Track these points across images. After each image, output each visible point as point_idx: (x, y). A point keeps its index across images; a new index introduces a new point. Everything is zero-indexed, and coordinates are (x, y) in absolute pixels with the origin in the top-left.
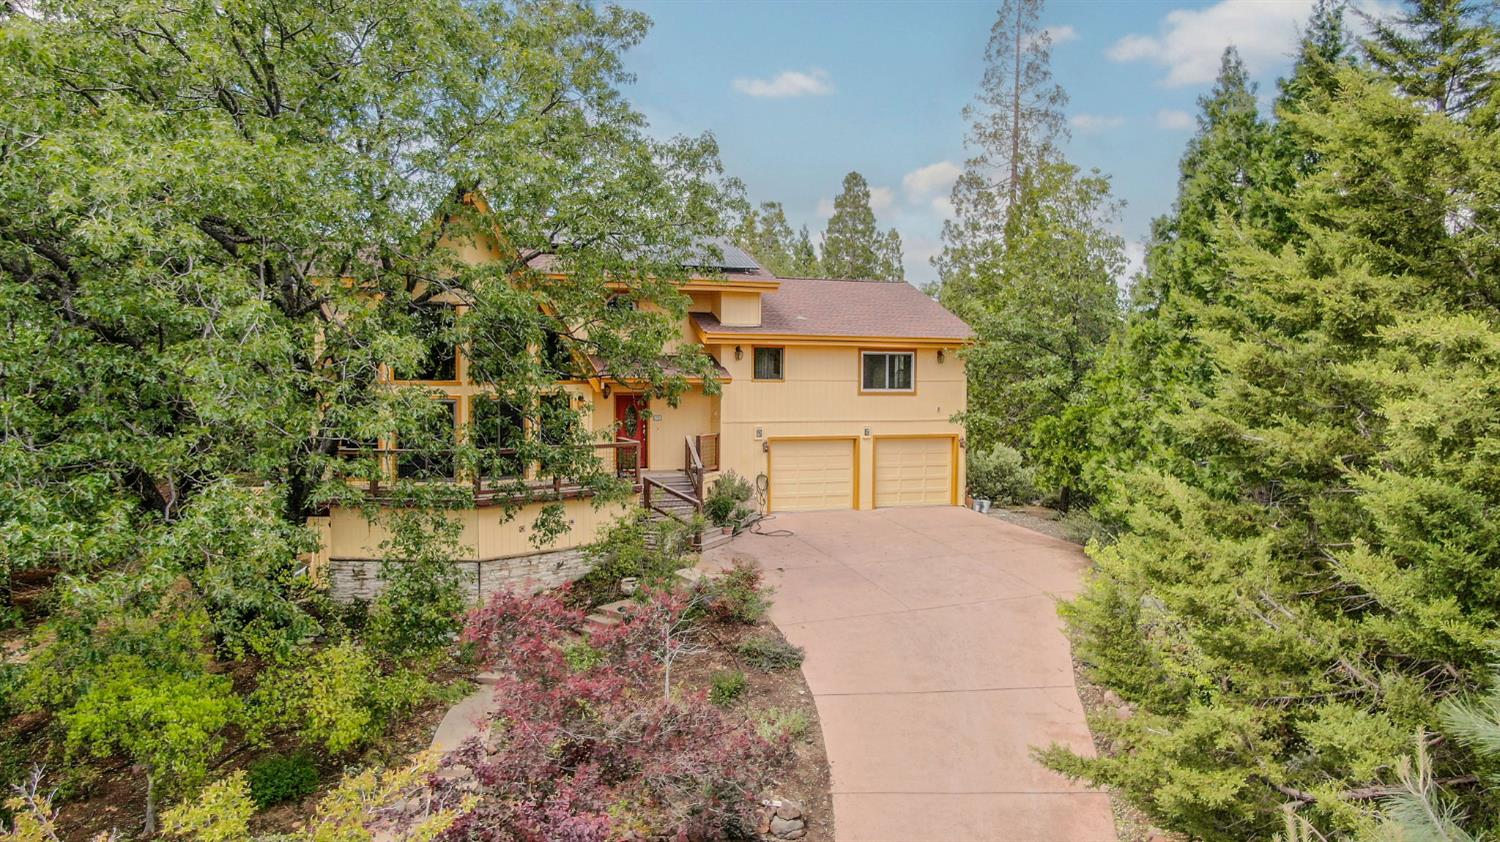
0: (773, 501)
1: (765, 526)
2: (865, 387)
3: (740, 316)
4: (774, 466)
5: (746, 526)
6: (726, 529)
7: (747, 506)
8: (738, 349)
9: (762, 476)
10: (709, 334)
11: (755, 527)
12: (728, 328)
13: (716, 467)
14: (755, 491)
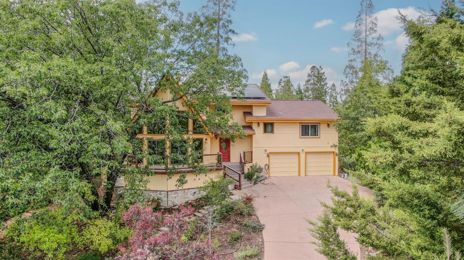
0: (270, 173)
1: (266, 181)
2: (302, 136)
3: (260, 113)
4: (271, 161)
5: (260, 181)
6: (252, 182)
7: (261, 174)
8: (258, 123)
9: (267, 164)
10: (249, 119)
11: (263, 181)
12: (255, 117)
13: (251, 162)
14: (264, 170)
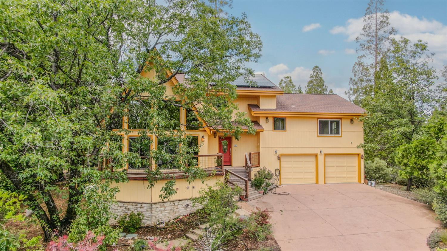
0: (282, 180)
1: (278, 190)
2: (320, 134)
3: (268, 105)
4: (282, 166)
5: (270, 190)
6: (261, 191)
7: (271, 181)
8: (267, 118)
9: (277, 169)
10: (255, 112)
11: (274, 191)
12: (263, 110)
13: (258, 166)
14: (274, 175)
